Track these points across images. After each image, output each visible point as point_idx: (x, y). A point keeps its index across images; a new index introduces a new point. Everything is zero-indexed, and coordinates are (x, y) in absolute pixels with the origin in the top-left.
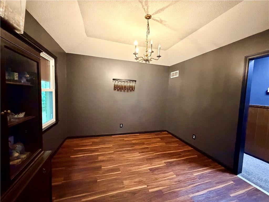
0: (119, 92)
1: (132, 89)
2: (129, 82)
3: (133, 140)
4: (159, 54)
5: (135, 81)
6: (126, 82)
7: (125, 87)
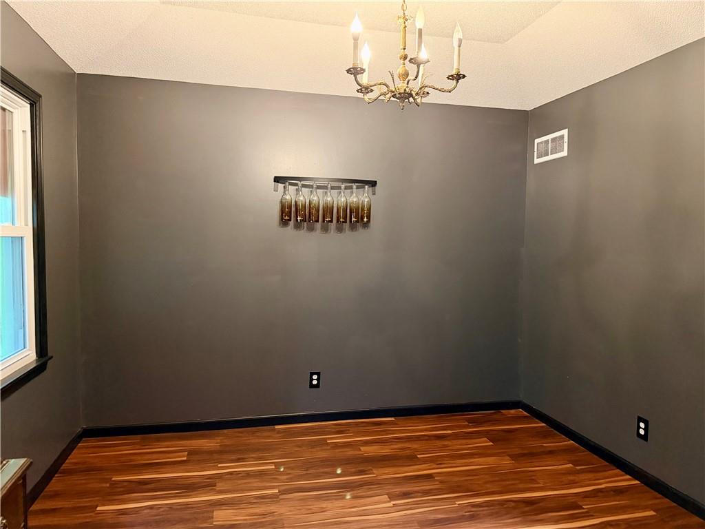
0: (303, 233)
1: (360, 219)
2: (346, 188)
3: (366, 443)
4: (455, 66)
5: (373, 184)
6: (333, 188)
7: (329, 210)
